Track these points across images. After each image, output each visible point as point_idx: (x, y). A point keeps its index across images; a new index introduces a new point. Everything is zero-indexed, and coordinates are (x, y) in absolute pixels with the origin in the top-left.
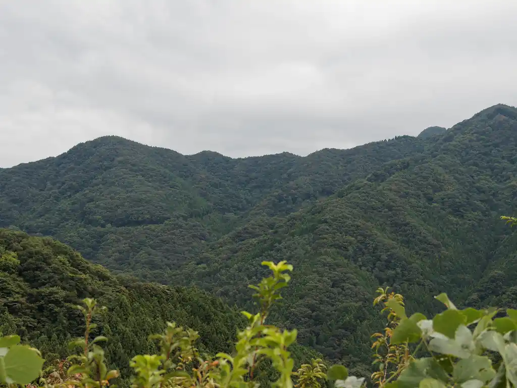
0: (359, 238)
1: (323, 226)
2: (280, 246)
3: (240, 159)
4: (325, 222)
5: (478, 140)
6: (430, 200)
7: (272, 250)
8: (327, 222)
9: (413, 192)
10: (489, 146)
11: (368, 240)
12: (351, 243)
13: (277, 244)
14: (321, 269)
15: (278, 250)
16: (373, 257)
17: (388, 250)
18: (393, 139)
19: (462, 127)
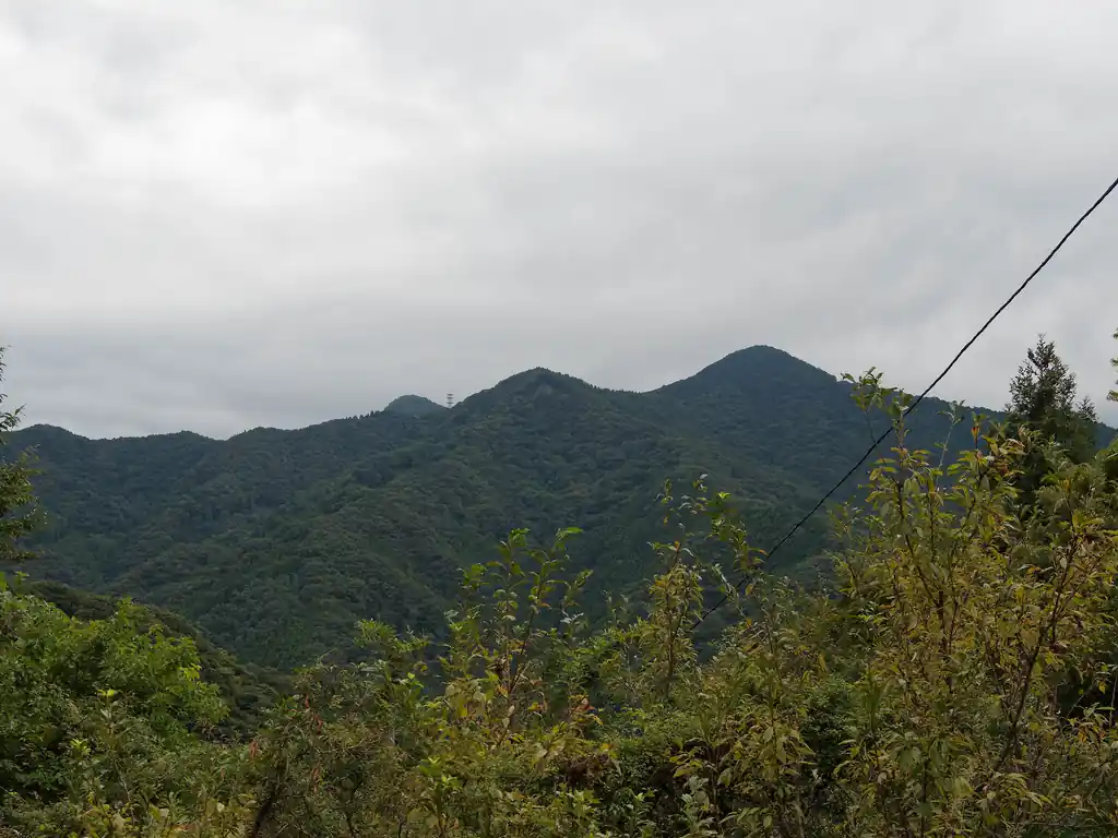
0: (373, 581)
1: (315, 562)
2: (242, 594)
3: (104, 441)
4: (316, 554)
5: (516, 424)
6: (460, 517)
7: (228, 602)
8: (318, 555)
9: (433, 505)
10: (533, 434)
11: (385, 585)
12: (359, 589)
13: (235, 592)
14: (324, 633)
15: (240, 602)
16: (396, 611)
17: (420, 601)
18: (367, 416)
19: (480, 401)
